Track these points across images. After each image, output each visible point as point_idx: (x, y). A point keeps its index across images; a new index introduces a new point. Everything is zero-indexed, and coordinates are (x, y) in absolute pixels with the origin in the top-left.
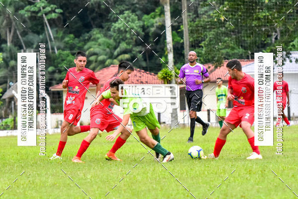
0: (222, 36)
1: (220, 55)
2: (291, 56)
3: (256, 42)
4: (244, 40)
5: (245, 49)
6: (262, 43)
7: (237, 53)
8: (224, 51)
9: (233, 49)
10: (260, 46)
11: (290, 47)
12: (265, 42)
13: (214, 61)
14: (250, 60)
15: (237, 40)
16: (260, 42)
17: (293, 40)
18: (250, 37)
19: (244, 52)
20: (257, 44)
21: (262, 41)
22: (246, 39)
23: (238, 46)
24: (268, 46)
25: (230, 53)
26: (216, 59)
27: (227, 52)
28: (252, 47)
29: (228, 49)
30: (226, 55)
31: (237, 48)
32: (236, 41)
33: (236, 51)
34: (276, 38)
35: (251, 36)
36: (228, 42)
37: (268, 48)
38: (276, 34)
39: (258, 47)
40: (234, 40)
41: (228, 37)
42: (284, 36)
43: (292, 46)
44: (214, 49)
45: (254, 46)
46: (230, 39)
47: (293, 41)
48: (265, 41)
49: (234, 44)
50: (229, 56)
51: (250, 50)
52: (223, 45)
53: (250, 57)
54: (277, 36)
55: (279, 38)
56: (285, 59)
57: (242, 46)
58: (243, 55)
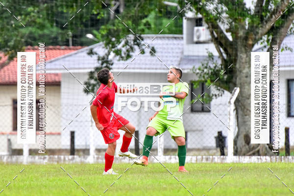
0: (23, 3)
1: (18, 38)
2: (142, 42)
3: (81, 17)
4: (62, 13)
5: (62, 28)
6: (92, 20)
7: (48, 35)
8: (25, 31)
9: (42, 27)
10: (89, 23)
11: (142, 27)
12: (98, 17)
13: (9, 47)
14: (71, 47)
15: (50, 12)
16: (88, 16)
17: (146, 14)
18: (72, 6)
19: (61, 33)
20: (84, 20)
21: (93, 14)
22: (65, 11)
23: (52, 22)
24: (103, 24)
25: (36, 35)
26: (11, 43)
27: (31, 33)
28: (76, 24)
29: (33, 26)
30: (29, 37)
31: (48, 25)
32: (48, 14)
33: (46, 31)
34: (117, 11)
35: (74, 4)
36: (32, 14)
37: (103, 27)
38: (118, 3)
39: (86, 26)
40: (45, 12)
41: (34, 6)
42: (132, 7)
43: (145, 25)
44: (9, 27)
45: (79, 23)
46: (37, 10)
47: (146, 16)
48: (98, 14)
49: (44, 20)
50: (35, 39)
51: (72, 29)
52: (24, 19)
53: (71, 43)
54: (118, 7)
55: (122, 10)
56: (132, 48)
57: (57, 22)
58: (60, 39)
